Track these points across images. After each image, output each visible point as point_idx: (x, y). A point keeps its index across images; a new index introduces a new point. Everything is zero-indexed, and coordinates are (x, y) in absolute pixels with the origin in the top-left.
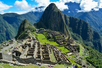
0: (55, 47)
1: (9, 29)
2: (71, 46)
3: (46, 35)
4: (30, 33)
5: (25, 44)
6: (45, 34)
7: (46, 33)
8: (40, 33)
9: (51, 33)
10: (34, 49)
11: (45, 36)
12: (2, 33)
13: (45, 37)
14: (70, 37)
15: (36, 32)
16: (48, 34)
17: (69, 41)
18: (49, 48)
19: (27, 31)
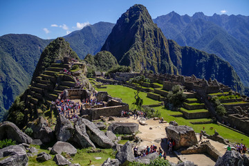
13: (149, 97)
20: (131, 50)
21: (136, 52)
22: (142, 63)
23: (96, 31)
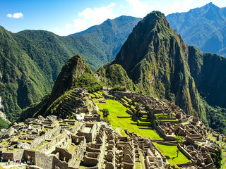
0: (149, 146)
1: (29, 73)
2: (196, 147)
3: (130, 107)
4: (86, 98)
5: (80, 133)
6: (126, 103)
7: (130, 100)
8: (113, 99)
9: (142, 103)
10: (99, 147)
11: (126, 109)
12: (10, 84)
13: (127, 112)
14: (197, 121)
15: (103, 95)
16: (134, 105)
17: (193, 132)
18: (136, 146)
19: (80, 91)
20: (142, 61)
21: (147, 63)
22: (154, 73)
23: (116, 27)
